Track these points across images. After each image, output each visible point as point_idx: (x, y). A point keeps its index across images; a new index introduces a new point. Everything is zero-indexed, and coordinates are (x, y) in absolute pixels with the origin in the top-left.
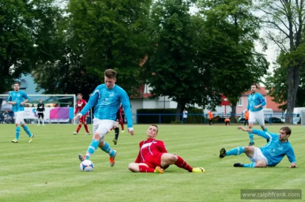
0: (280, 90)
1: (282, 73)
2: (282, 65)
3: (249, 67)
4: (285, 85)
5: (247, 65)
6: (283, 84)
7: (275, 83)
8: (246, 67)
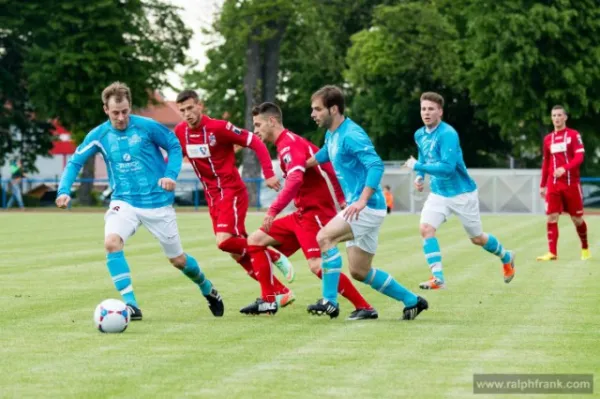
0: (223, 110)
1: (230, 63)
2: (228, 37)
3: (134, 42)
4: (238, 94)
5: (127, 36)
6: (231, 92)
7: (208, 88)
8: (122, 42)
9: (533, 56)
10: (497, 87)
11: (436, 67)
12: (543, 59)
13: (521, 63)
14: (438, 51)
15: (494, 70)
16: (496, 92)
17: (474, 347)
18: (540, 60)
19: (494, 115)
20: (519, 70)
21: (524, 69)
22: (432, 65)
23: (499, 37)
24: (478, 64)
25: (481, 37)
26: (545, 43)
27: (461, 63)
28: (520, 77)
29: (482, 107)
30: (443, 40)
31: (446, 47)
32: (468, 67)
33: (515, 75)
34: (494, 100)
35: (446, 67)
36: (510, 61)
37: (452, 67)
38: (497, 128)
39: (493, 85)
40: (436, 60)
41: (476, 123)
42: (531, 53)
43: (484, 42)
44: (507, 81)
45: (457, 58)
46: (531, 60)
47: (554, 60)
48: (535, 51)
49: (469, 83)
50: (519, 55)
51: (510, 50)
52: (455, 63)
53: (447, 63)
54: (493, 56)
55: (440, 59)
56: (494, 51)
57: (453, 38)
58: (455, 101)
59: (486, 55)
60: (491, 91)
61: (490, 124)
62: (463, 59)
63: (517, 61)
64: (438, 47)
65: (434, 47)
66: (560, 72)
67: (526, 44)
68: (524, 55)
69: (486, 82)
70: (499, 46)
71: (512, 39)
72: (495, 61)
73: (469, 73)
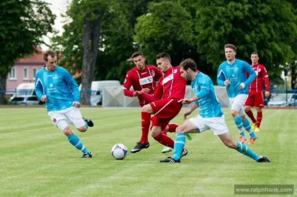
0: (71, 56)
1: (75, 32)
2: (74, 19)
3: (26, 21)
4: (79, 48)
5: (22, 18)
6: (76, 46)
7: (64, 45)
8: (20, 21)
9: (230, 28)
10: (211, 44)
11: (180, 34)
12: (235, 29)
13: (223, 32)
14: (181, 26)
15: (210, 35)
16: (211, 46)
17: (199, 176)
18: (233, 30)
19: (210, 58)
20: (223, 35)
21: (225, 34)
22: (178, 33)
23: (212, 18)
24: (201, 32)
25: (203, 18)
26: (235, 21)
27: (193, 32)
28: (223, 39)
29: (204, 54)
30: (184, 20)
31: (185, 23)
32: (196, 33)
33: (220, 37)
34: (209, 50)
35: (185, 33)
36: (218, 31)
37: (188, 34)
38: (211, 65)
39: (209, 43)
40: (180, 30)
41: (201, 62)
42: (228, 27)
43: (205, 21)
44: (216, 40)
45: (191, 29)
46: (229, 30)
47: (240, 30)
48: (231, 25)
49: (196, 42)
50: (222, 28)
51: (218, 25)
52: (190, 32)
53: (186, 32)
54: (209, 28)
55: (182, 30)
56: (210, 25)
57: (189, 19)
58: (190, 51)
59: (206, 27)
60: (208, 46)
61: (208, 62)
62: (194, 30)
63: (221, 30)
64: (181, 24)
65: (179, 23)
66: (243, 36)
67: (226, 22)
68: (225, 28)
69: (206, 41)
70: (212, 22)
71: (219, 19)
72: (210, 31)
73: (197, 37)
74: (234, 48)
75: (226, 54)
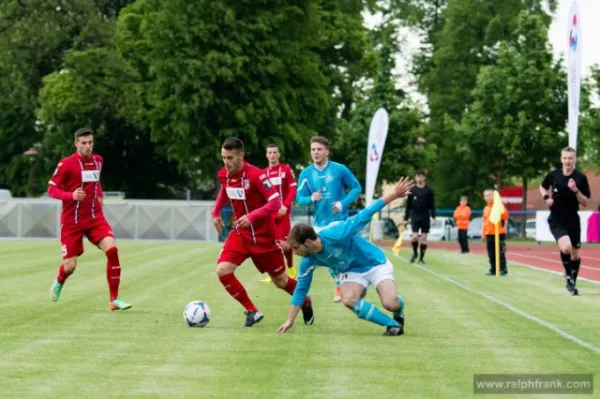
9: (208, 97)
10: (175, 126)
11: (120, 107)
12: (218, 100)
13: (197, 104)
14: (122, 92)
15: (172, 110)
16: (175, 130)
17: (150, 362)
18: (214, 101)
19: (174, 151)
20: (195, 110)
21: (200, 109)
22: (117, 105)
23: (178, 80)
24: (158, 104)
25: (161, 80)
26: (219, 86)
27: (142, 103)
28: (196, 117)
29: (161, 143)
30: (127, 82)
31: (129, 88)
32: (148, 107)
33: (191, 116)
34: (173, 138)
35: (129, 106)
36: (187, 102)
37: (134, 106)
38: (175, 163)
39: (172, 124)
40: (120, 100)
41: (156, 158)
42: (206, 95)
43: (164, 84)
44: (185, 120)
45: (139, 100)
46: (207, 101)
47: (227, 101)
48: (210, 93)
49: (149, 122)
50: (195, 97)
51: (188, 92)
52: (137, 103)
53: (131, 103)
54: (172, 98)
55: (124, 99)
56: (173, 93)
57: (136, 81)
58: (137, 137)
59: (166, 96)
60: (170, 129)
61: (169, 159)
62: (144, 100)
63: (193, 102)
64: (122, 89)
65: (118, 88)
66: (233, 113)
67: (202, 86)
68: (200, 97)
69: (165, 121)
70: (177, 87)
71: (190, 82)
72: (174, 102)
73: (150, 113)
74: (326, 144)
75: (313, 153)
